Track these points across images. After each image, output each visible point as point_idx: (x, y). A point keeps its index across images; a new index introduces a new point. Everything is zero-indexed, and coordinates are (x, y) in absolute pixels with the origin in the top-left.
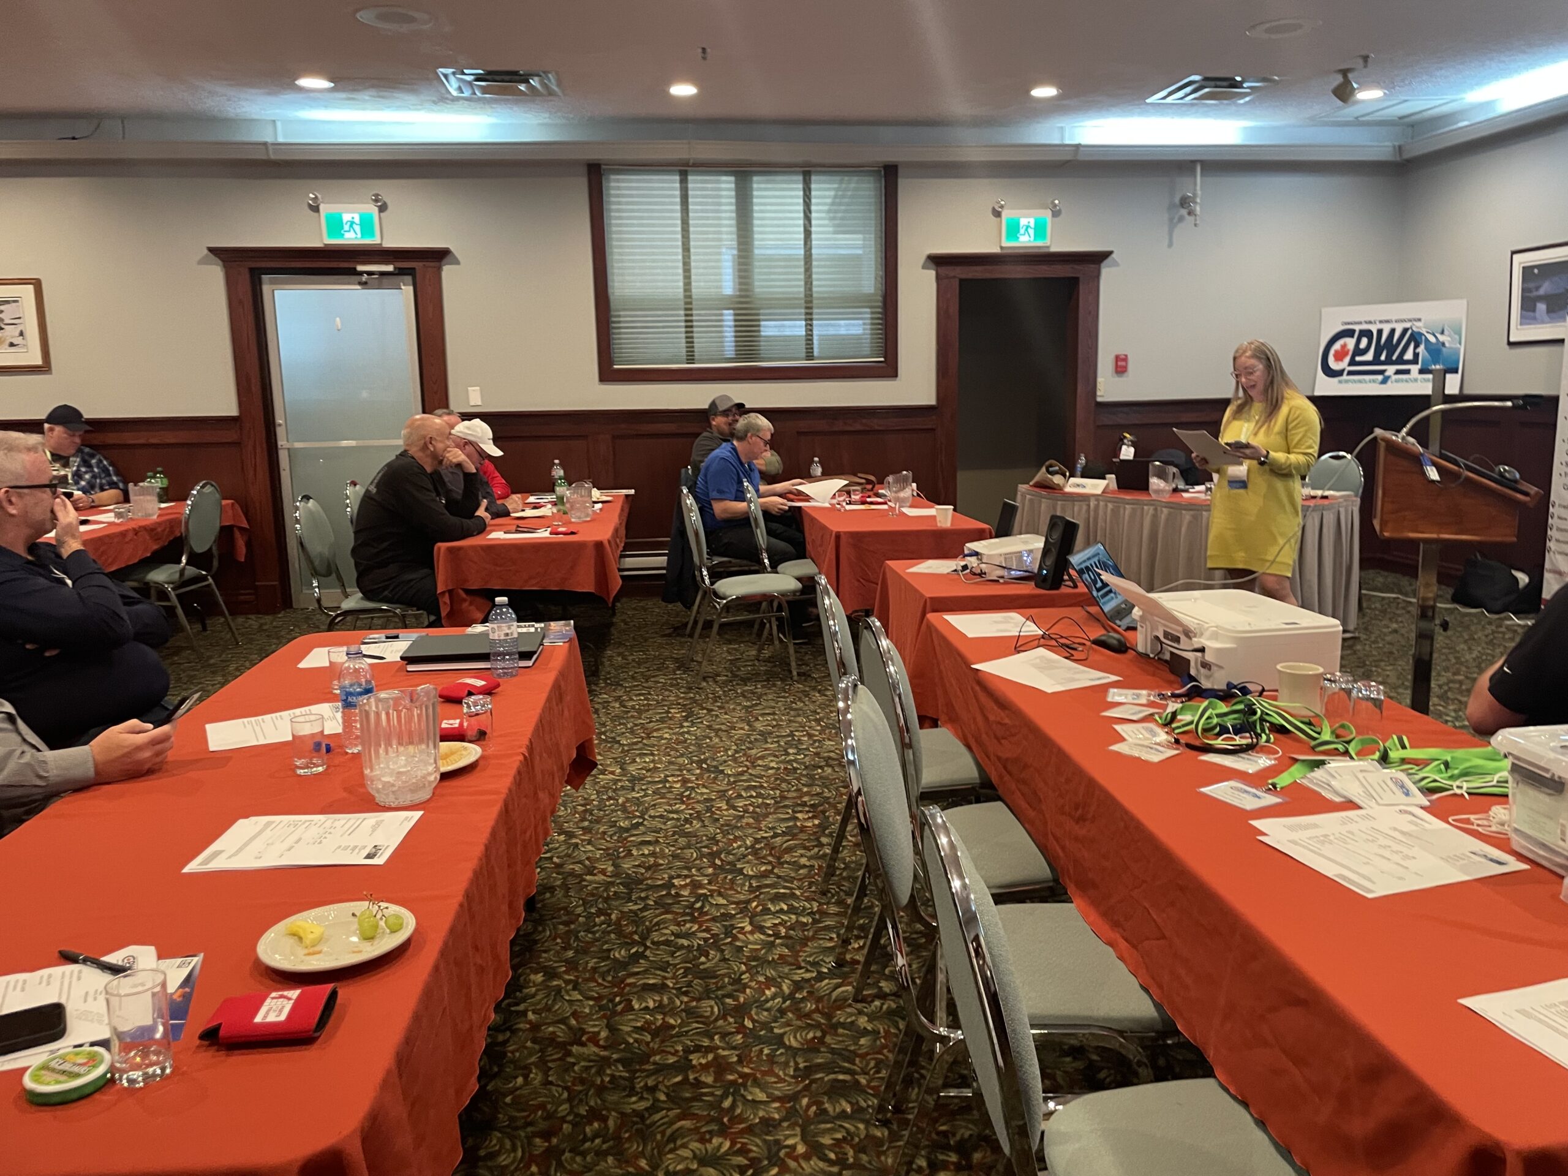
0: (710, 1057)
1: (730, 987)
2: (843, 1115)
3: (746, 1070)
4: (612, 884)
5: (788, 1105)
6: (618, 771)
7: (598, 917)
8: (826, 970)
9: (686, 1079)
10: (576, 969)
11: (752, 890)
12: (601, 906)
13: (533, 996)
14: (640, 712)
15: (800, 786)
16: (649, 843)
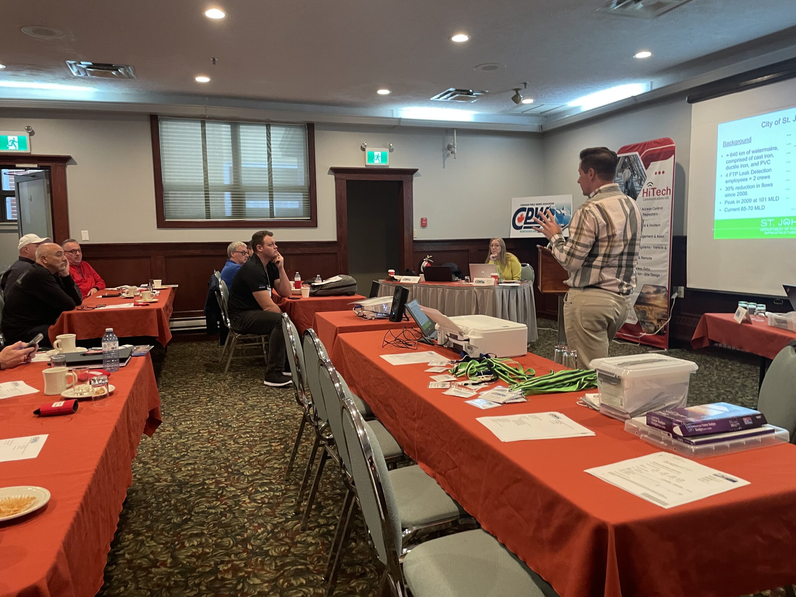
0: (230, 565)
1: (239, 531)
2: (302, 585)
3: (250, 570)
4: (171, 486)
5: (272, 584)
6: (172, 429)
7: (164, 503)
8: (290, 517)
9: (216, 578)
10: (152, 530)
11: (249, 482)
12: (165, 497)
13: (128, 546)
14: (183, 399)
15: (273, 430)
16: (191, 464)
